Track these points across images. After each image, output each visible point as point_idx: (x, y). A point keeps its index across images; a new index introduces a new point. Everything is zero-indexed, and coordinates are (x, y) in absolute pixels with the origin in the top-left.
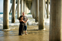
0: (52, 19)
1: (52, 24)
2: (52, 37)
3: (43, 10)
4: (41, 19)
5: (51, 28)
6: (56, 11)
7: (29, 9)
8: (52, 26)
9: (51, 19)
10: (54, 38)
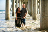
1: (42, 15)
2: (42, 24)
3: (36, 6)
4: (35, 13)
8: (42, 16)
9: (42, 11)
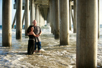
0: (81, 27)
1: (80, 35)
2: (80, 56)
3: (66, 17)
4: (64, 32)
5: (79, 42)
6: (86, 14)
7: (45, 19)
8: (80, 38)
10: (84, 58)
